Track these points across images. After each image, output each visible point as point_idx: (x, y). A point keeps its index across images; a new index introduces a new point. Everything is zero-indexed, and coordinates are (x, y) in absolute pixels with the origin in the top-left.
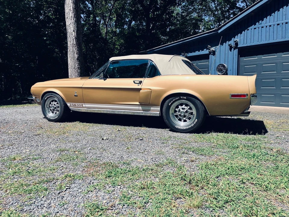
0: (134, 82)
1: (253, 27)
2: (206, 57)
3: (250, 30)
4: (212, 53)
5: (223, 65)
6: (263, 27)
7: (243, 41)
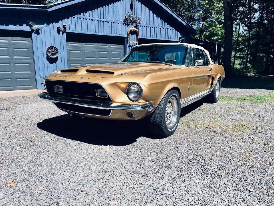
1: (78, 16)
3: (76, 18)
5: (55, 47)
6: (86, 19)
7: (71, 27)
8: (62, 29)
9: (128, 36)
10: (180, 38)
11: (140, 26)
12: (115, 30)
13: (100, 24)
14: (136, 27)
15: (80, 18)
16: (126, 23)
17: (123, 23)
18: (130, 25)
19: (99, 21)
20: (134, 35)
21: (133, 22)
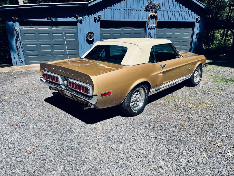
3: (108, 9)
5: (92, 32)
6: (115, 9)
7: (104, 16)
8: (98, 18)
9: (148, 20)
10: (197, 19)
11: (160, 11)
12: (138, 16)
13: (125, 12)
14: (156, 12)
15: (111, 9)
16: (147, 9)
17: (145, 10)
18: (151, 11)
19: (125, 10)
20: (154, 19)
21: (153, 8)
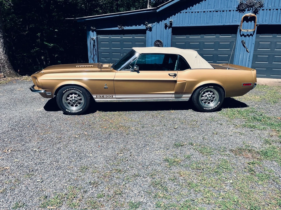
0: (169, 75)
1: (185, 11)
2: (143, 32)
3: (182, 13)
4: (149, 29)
5: (160, 41)
6: (192, 12)
7: (176, 22)
9: (241, 23)
11: (263, 10)
16: (240, 9)
17: (237, 9)
18: (246, 11)
19: (206, 12)
21: (252, 7)
